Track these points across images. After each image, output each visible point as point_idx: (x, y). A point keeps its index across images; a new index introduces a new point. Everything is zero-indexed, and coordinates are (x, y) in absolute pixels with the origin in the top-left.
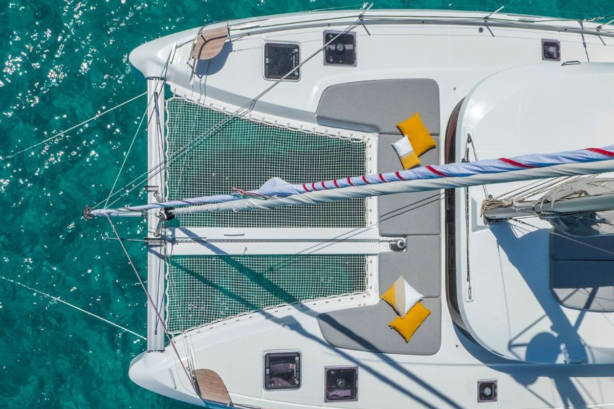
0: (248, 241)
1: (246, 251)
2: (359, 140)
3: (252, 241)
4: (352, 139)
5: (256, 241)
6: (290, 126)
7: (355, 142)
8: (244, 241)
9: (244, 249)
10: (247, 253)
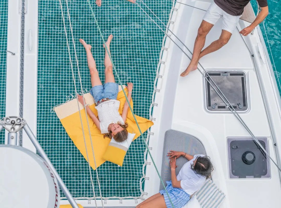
0: (22, 55)
1: (11, 54)
2: (143, 188)
3: (22, 60)
4: (143, 179)
5: (22, 65)
6: (155, 107)
7: (141, 183)
8: (22, 51)
9: (14, 52)
10: (9, 55)
